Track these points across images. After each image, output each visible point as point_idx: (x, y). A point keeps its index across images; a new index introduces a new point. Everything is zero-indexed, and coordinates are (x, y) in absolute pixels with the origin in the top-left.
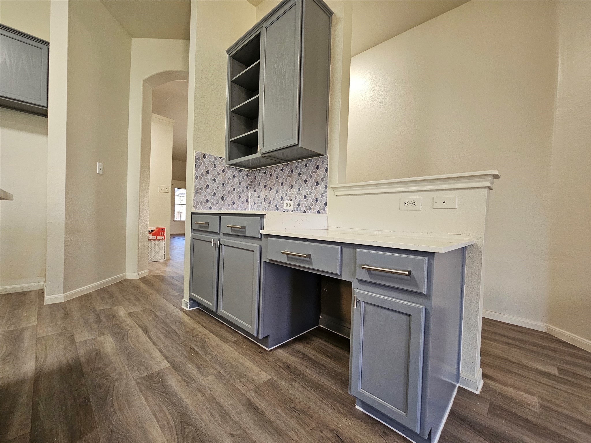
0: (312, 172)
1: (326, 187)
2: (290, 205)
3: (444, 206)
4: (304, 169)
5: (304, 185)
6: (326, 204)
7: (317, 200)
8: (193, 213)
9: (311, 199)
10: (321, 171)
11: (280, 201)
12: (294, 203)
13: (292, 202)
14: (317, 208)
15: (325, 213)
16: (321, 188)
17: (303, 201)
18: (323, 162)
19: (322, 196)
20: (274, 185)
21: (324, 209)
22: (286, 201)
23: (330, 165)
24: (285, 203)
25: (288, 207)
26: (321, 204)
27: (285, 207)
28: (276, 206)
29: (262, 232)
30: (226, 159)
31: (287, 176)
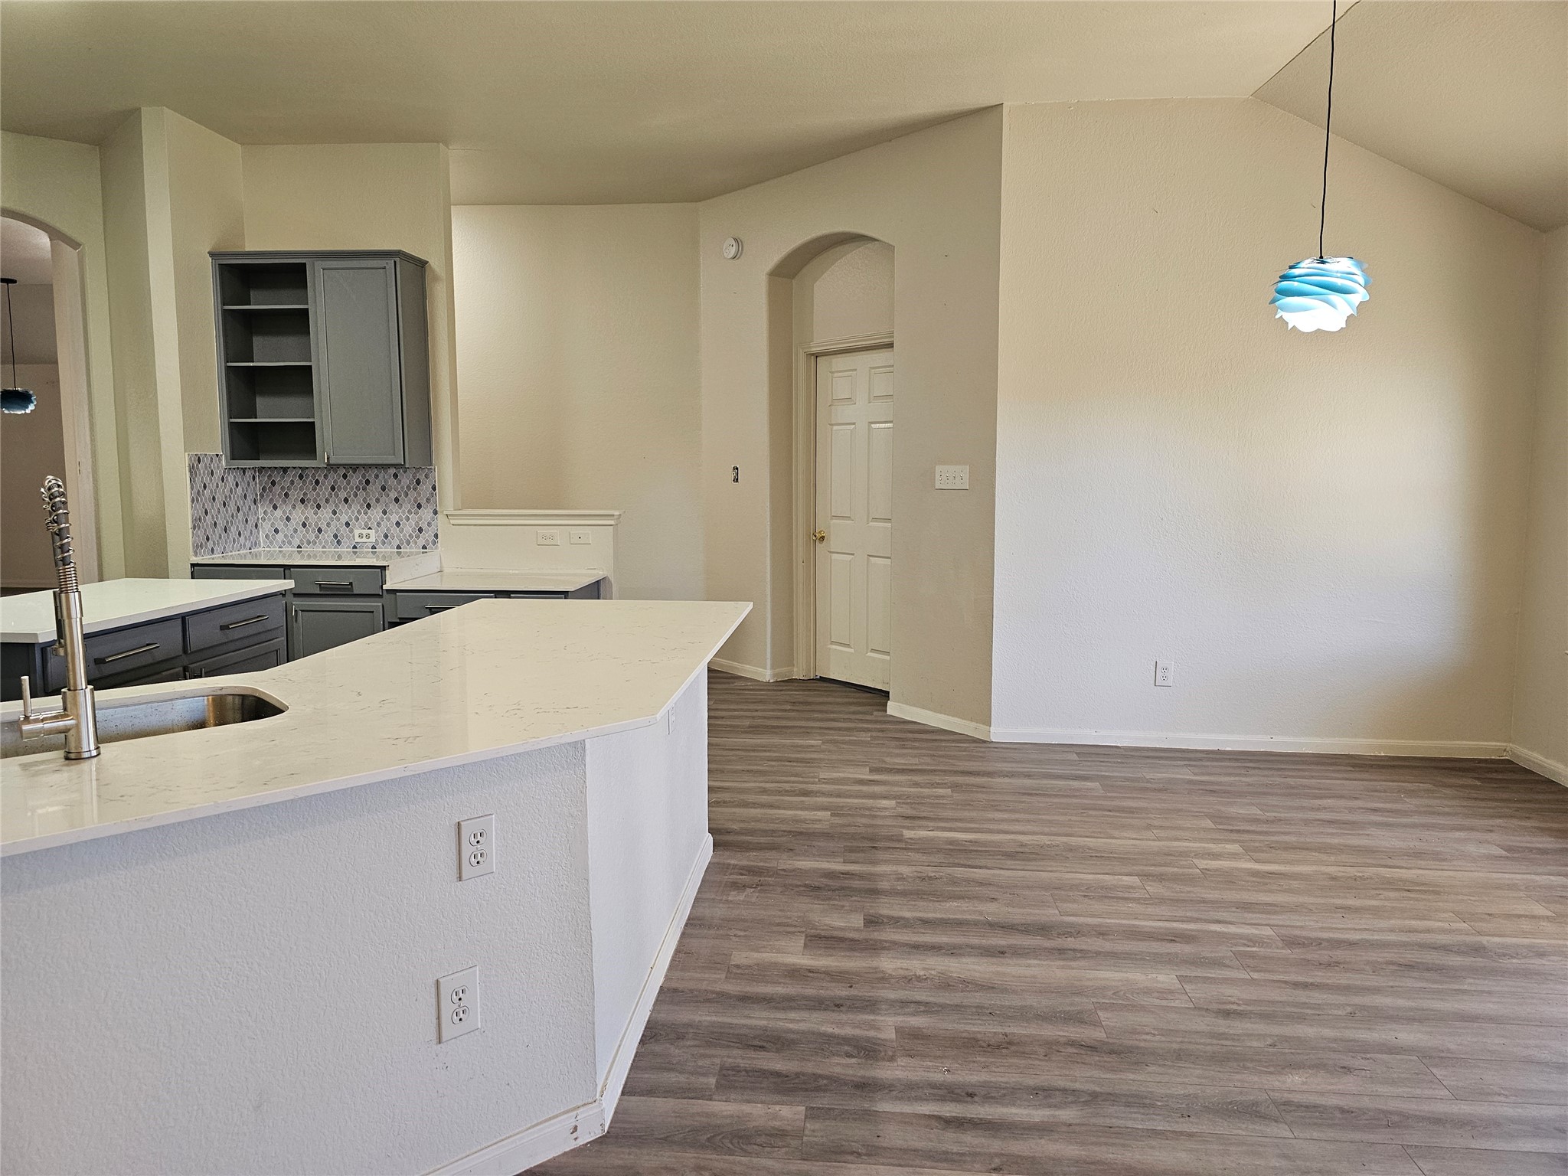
0: (408, 487)
1: (435, 512)
2: (368, 536)
3: (581, 541)
4: (392, 482)
5: (393, 507)
6: (436, 536)
7: (420, 530)
8: (193, 565)
9: (408, 528)
10: (425, 488)
11: (343, 529)
12: (376, 532)
13: (372, 532)
14: (421, 542)
15: (436, 548)
16: (426, 513)
17: (394, 530)
18: (427, 476)
19: (429, 524)
20: (327, 501)
21: (434, 543)
22: (357, 529)
23: (438, 481)
24: (357, 532)
25: (364, 540)
26: (428, 535)
27: (357, 539)
28: (336, 536)
29: (385, 587)
30: (226, 457)
31: (358, 488)
